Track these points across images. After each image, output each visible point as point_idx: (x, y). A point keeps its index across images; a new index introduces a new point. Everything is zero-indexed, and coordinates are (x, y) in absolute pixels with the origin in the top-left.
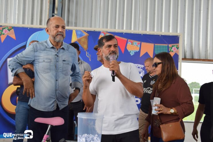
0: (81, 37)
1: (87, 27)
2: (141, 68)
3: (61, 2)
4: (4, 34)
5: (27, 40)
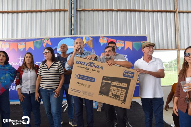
0: (88, 41)
1: (92, 34)
2: (126, 57)
3: (75, 21)
4: (45, 43)
5: (57, 45)
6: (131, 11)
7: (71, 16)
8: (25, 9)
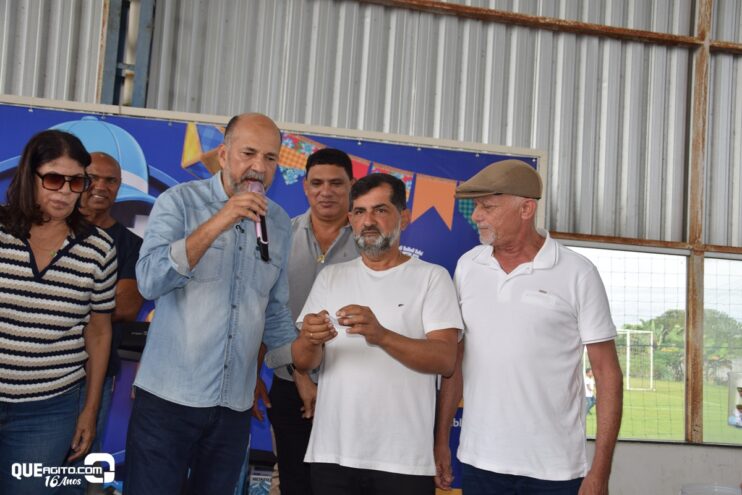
3: (148, 27)
6: (461, 13)
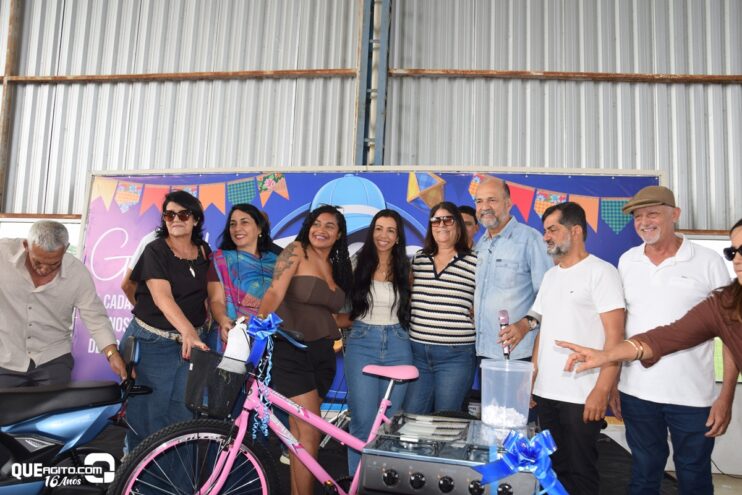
0: (428, 188)
1: (442, 164)
4: (266, 189)
6: (595, 79)
7: (368, 94)
8: (203, 68)
